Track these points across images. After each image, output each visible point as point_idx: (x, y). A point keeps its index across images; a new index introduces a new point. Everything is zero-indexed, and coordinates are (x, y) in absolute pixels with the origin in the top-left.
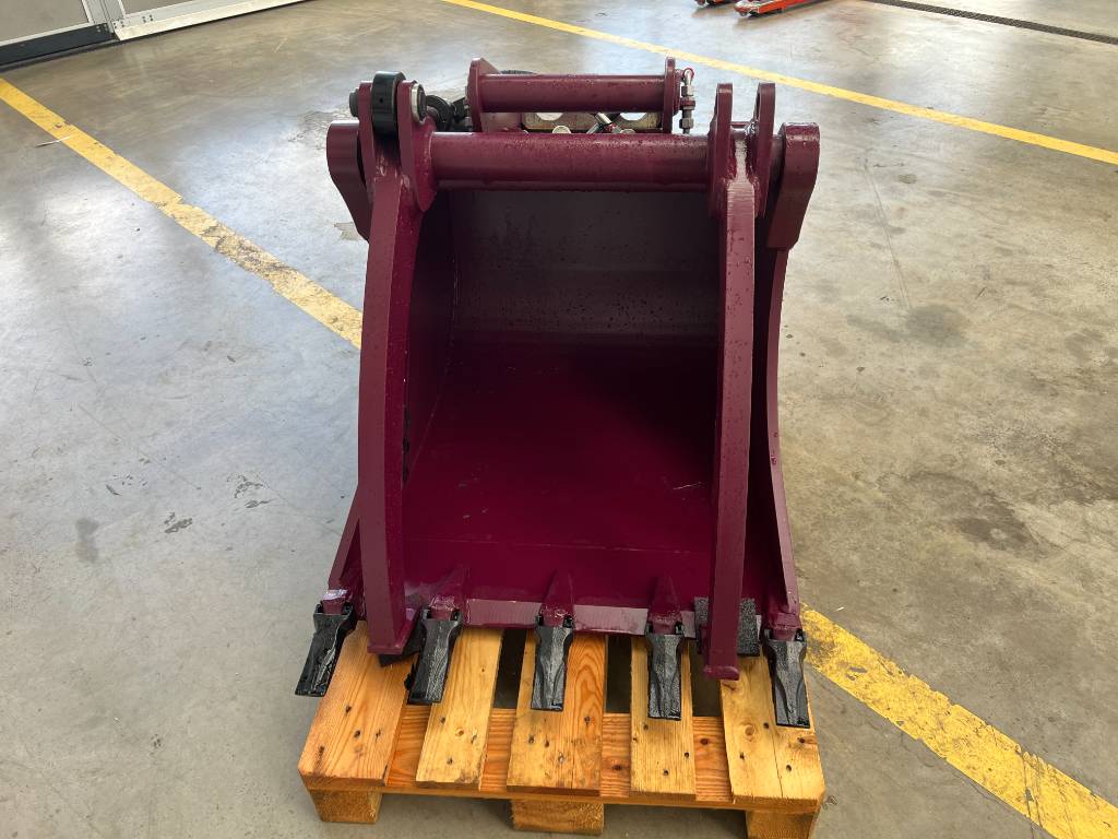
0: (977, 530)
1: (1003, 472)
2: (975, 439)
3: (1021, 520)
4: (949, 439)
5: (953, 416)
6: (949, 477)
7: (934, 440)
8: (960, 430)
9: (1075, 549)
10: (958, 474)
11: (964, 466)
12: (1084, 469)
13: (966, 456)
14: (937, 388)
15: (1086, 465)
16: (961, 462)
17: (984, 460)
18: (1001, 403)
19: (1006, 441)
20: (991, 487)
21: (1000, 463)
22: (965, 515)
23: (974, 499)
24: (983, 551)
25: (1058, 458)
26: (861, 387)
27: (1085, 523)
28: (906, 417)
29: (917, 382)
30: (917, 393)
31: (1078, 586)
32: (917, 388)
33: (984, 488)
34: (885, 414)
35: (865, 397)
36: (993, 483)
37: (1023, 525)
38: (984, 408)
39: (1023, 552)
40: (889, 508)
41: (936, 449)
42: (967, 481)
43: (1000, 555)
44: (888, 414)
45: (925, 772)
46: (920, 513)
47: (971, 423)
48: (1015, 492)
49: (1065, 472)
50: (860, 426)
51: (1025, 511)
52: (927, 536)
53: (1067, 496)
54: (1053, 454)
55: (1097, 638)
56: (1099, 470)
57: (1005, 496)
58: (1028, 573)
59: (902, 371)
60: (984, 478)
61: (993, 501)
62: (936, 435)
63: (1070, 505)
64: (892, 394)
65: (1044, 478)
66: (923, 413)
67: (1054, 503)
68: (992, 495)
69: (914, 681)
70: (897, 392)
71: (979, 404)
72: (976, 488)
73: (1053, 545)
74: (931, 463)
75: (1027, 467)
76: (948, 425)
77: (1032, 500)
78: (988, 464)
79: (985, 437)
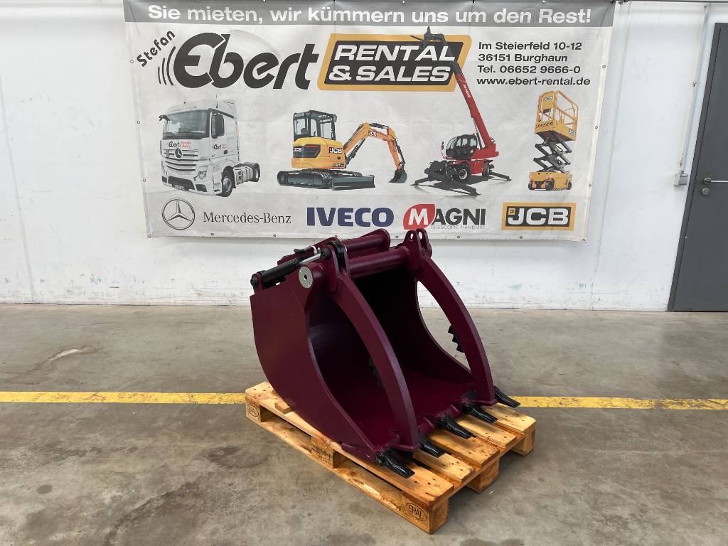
0: (230, 450)
1: (228, 481)
2: (248, 491)
3: (213, 463)
4: (261, 485)
5: (266, 499)
6: (252, 466)
7: (268, 480)
8: (257, 492)
9: (187, 462)
10: (248, 469)
11: (247, 474)
12: (188, 502)
13: (248, 480)
14: (283, 513)
15: (187, 505)
16: (249, 475)
17: (239, 482)
18: (242, 522)
19: (232, 498)
20: (231, 471)
21: (230, 485)
22: (237, 454)
23: (237, 462)
24: (224, 445)
25: (202, 502)
26: (322, 492)
27: (184, 475)
28: (288, 486)
29: (296, 511)
30: (291, 504)
31: (184, 449)
32: (294, 507)
33: (233, 470)
34: (299, 481)
35: (317, 486)
36: (231, 473)
37: (212, 462)
38: (251, 513)
39: (209, 451)
40: (268, 442)
41: (264, 476)
42: (242, 468)
43: (217, 446)
44: (297, 483)
45: (221, 390)
46: (256, 446)
47: (254, 500)
48: (220, 474)
49: (197, 496)
50: (306, 469)
51: (212, 467)
52: (247, 440)
53: (195, 483)
54: (205, 503)
55: (176, 436)
56: (179, 506)
57: (223, 470)
58: (205, 445)
59: (310, 515)
60: (235, 473)
61: (228, 465)
62: (268, 483)
63: (192, 480)
64: (304, 496)
65: (208, 487)
66: (281, 493)
67: (199, 478)
68: (230, 467)
69: (233, 403)
70: (303, 498)
71: (255, 515)
72: (237, 467)
73: (197, 459)
74: (262, 468)
75: (217, 488)
76: (265, 492)
77: (210, 474)
78: (237, 481)
79: (243, 496)
